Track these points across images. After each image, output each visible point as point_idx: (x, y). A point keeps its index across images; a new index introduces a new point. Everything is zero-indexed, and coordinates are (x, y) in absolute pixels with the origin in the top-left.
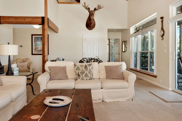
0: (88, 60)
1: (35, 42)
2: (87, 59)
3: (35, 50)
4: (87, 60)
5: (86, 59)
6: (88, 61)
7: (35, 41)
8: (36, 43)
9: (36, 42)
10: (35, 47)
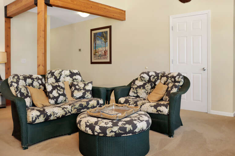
0: (151, 78)
1: (94, 42)
2: (150, 74)
3: (94, 55)
4: (148, 77)
5: (148, 75)
6: (152, 80)
7: (94, 40)
8: (95, 44)
9: (96, 41)
10: (94, 50)
